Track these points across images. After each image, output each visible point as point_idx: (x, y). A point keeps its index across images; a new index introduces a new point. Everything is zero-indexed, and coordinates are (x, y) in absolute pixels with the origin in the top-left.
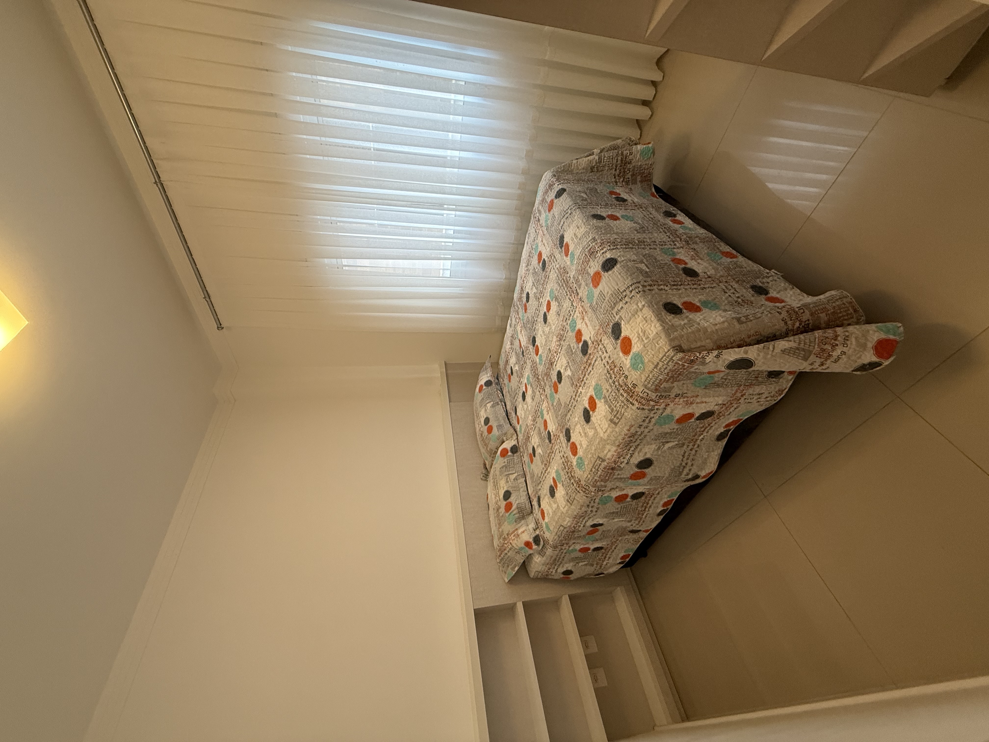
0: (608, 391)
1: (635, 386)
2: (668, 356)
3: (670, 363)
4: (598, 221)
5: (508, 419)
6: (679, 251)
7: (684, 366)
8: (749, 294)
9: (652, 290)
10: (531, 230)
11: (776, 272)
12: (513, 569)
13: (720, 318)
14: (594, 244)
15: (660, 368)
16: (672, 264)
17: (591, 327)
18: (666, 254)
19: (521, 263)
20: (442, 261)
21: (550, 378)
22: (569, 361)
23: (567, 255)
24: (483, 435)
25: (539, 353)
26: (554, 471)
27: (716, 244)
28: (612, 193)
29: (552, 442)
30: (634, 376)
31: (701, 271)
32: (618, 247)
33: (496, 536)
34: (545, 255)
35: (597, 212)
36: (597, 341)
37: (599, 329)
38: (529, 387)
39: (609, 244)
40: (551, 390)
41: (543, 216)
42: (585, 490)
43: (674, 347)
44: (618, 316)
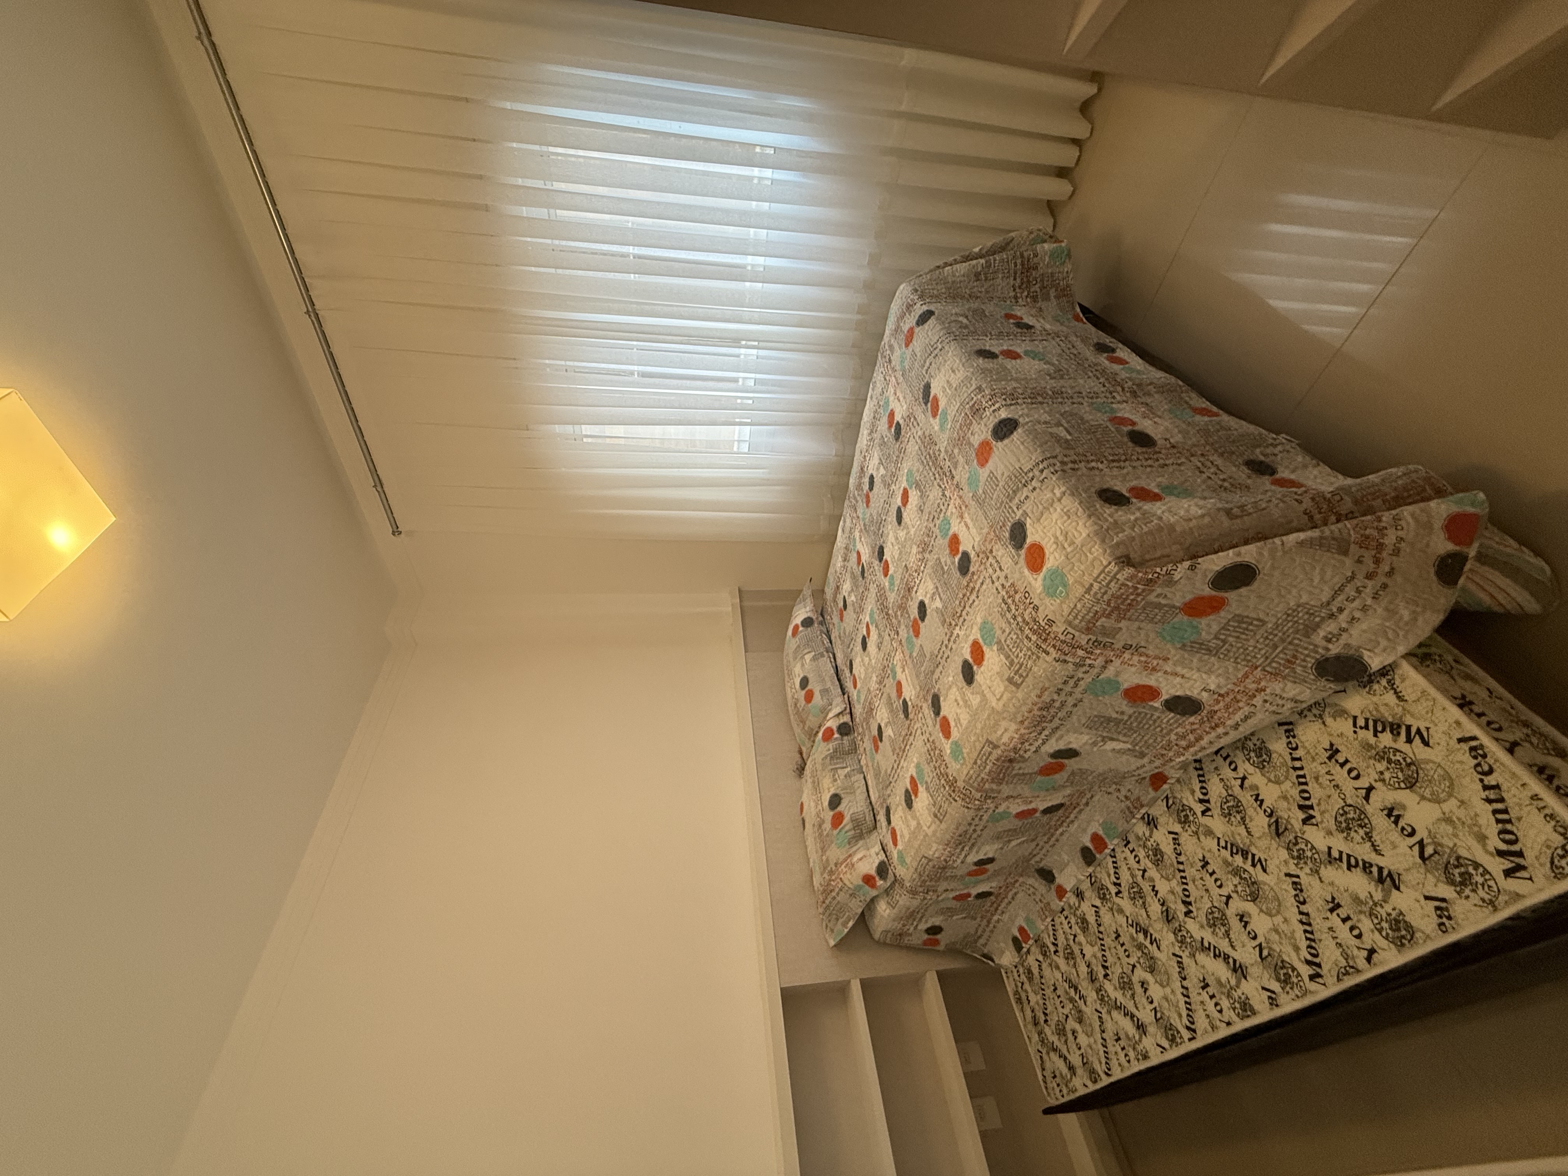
0: (1004, 631)
1: (1051, 623)
2: (1109, 572)
3: (1113, 584)
4: (986, 360)
5: (839, 680)
6: (1121, 406)
7: (1137, 588)
8: (1242, 474)
9: (1077, 469)
10: (878, 377)
11: (1289, 438)
12: (844, 925)
13: (1196, 509)
14: (979, 397)
15: (1096, 593)
16: (1110, 427)
17: (975, 530)
18: (1100, 411)
19: (861, 429)
20: (737, 428)
21: (907, 613)
22: (938, 585)
23: (934, 415)
24: (798, 705)
25: (890, 572)
26: (913, 765)
27: (1184, 395)
28: (1008, 316)
29: (911, 716)
30: (1049, 607)
31: (1159, 436)
32: (1019, 401)
33: (817, 868)
34: (900, 416)
35: (985, 345)
36: (984, 552)
37: (989, 533)
38: (872, 628)
39: (1004, 397)
40: (908, 632)
41: (897, 353)
42: (966, 797)
43: (1118, 558)
44: (1021, 511)
